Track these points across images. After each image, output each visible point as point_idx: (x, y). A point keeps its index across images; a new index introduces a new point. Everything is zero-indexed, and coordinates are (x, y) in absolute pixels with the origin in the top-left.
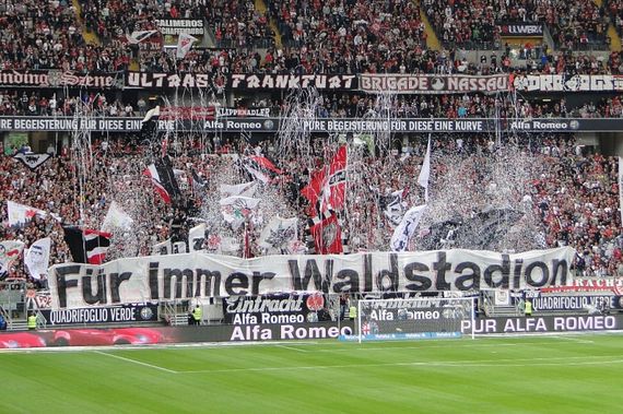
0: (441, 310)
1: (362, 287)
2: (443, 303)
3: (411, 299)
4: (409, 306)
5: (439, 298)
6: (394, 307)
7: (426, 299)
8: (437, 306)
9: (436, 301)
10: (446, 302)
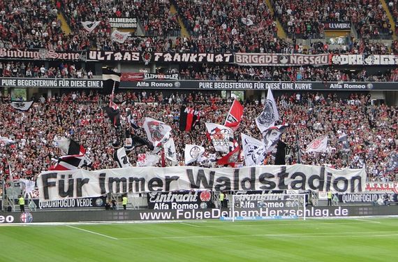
0: (285, 202)
1: (232, 187)
2: (286, 197)
3: (266, 195)
4: (265, 199)
5: (284, 194)
6: (255, 199)
7: (275, 194)
8: (282, 199)
9: (281, 196)
10: (287, 197)
